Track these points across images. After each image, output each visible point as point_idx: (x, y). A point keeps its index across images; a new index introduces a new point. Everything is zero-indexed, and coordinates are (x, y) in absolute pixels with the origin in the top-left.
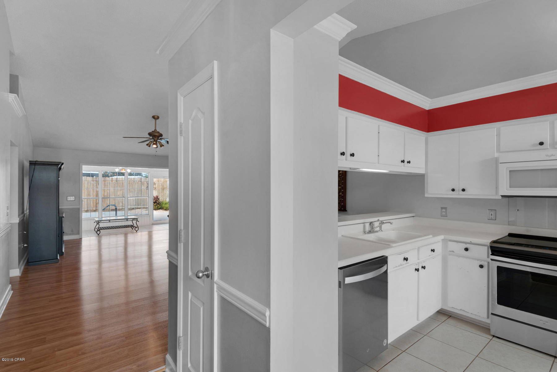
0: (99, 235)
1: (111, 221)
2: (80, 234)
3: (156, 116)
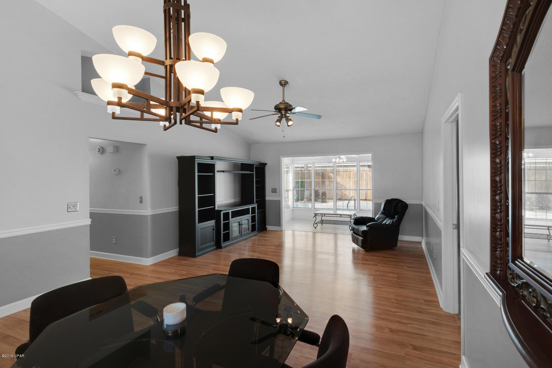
0: (316, 228)
1: (342, 216)
2: (281, 226)
3: (283, 82)
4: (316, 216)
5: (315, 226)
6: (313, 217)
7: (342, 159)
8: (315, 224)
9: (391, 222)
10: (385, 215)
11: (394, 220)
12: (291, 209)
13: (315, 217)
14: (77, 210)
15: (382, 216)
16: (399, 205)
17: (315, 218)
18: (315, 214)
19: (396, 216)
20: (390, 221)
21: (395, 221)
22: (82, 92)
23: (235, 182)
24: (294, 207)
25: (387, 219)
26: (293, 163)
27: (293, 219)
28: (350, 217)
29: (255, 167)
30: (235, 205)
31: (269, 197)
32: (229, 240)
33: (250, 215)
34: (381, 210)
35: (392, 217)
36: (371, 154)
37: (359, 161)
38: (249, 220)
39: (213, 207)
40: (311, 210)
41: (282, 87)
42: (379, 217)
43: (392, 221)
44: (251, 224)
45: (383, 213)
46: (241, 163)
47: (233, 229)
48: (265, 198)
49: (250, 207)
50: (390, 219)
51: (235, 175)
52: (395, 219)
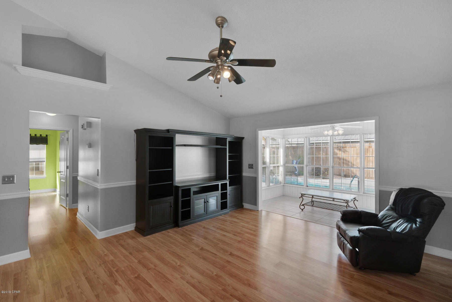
0: (302, 210)
1: (335, 200)
3: (219, 19)
4: (303, 196)
5: (302, 207)
6: (300, 198)
7: (338, 131)
8: (302, 205)
9: (408, 229)
10: (396, 214)
11: (414, 226)
12: (282, 185)
13: (301, 197)
14: (13, 182)
15: (391, 213)
16: (425, 200)
17: (301, 199)
18: (302, 194)
19: (418, 220)
20: (405, 225)
21: (415, 228)
22: (23, 65)
23: (210, 156)
24: (284, 184)
25: (400, 221)
26: (284, 138)
27: (283, 196)
28: (346, 203)
29: (229, 141)
30: (210, 179)
31: (246, 173)
32: (190, 218)
33: (220, 192)
34: (390, 204)
35: (410, 219)
36: (374, 121)
37: (363, 134)
38: (218, 197)
39: (171, 182)
40: (303, 188)
41: (219, 28)
42: (385, 215)
43: (409, 225)
44: (220, 201)
45: (392, 209)
46: (216, 137)
47: (196, 207)
48: (242, 174)
49: (220, 183)
50: (406, 222)
51: (210, 149)
52: (416, 225)
